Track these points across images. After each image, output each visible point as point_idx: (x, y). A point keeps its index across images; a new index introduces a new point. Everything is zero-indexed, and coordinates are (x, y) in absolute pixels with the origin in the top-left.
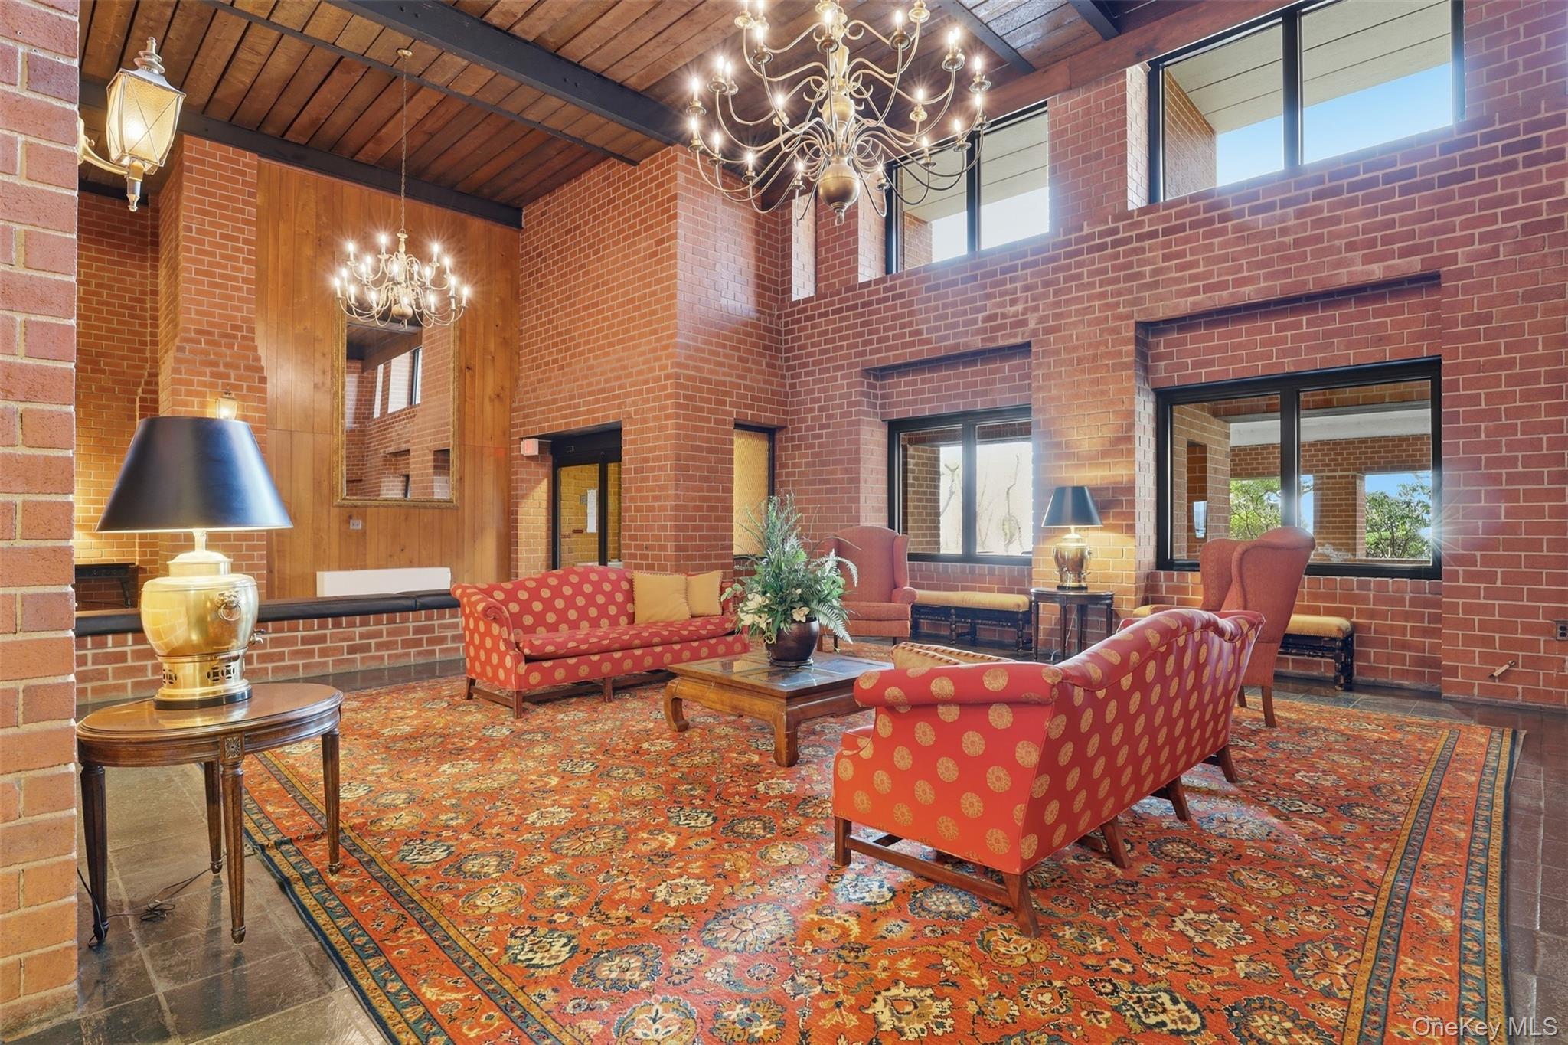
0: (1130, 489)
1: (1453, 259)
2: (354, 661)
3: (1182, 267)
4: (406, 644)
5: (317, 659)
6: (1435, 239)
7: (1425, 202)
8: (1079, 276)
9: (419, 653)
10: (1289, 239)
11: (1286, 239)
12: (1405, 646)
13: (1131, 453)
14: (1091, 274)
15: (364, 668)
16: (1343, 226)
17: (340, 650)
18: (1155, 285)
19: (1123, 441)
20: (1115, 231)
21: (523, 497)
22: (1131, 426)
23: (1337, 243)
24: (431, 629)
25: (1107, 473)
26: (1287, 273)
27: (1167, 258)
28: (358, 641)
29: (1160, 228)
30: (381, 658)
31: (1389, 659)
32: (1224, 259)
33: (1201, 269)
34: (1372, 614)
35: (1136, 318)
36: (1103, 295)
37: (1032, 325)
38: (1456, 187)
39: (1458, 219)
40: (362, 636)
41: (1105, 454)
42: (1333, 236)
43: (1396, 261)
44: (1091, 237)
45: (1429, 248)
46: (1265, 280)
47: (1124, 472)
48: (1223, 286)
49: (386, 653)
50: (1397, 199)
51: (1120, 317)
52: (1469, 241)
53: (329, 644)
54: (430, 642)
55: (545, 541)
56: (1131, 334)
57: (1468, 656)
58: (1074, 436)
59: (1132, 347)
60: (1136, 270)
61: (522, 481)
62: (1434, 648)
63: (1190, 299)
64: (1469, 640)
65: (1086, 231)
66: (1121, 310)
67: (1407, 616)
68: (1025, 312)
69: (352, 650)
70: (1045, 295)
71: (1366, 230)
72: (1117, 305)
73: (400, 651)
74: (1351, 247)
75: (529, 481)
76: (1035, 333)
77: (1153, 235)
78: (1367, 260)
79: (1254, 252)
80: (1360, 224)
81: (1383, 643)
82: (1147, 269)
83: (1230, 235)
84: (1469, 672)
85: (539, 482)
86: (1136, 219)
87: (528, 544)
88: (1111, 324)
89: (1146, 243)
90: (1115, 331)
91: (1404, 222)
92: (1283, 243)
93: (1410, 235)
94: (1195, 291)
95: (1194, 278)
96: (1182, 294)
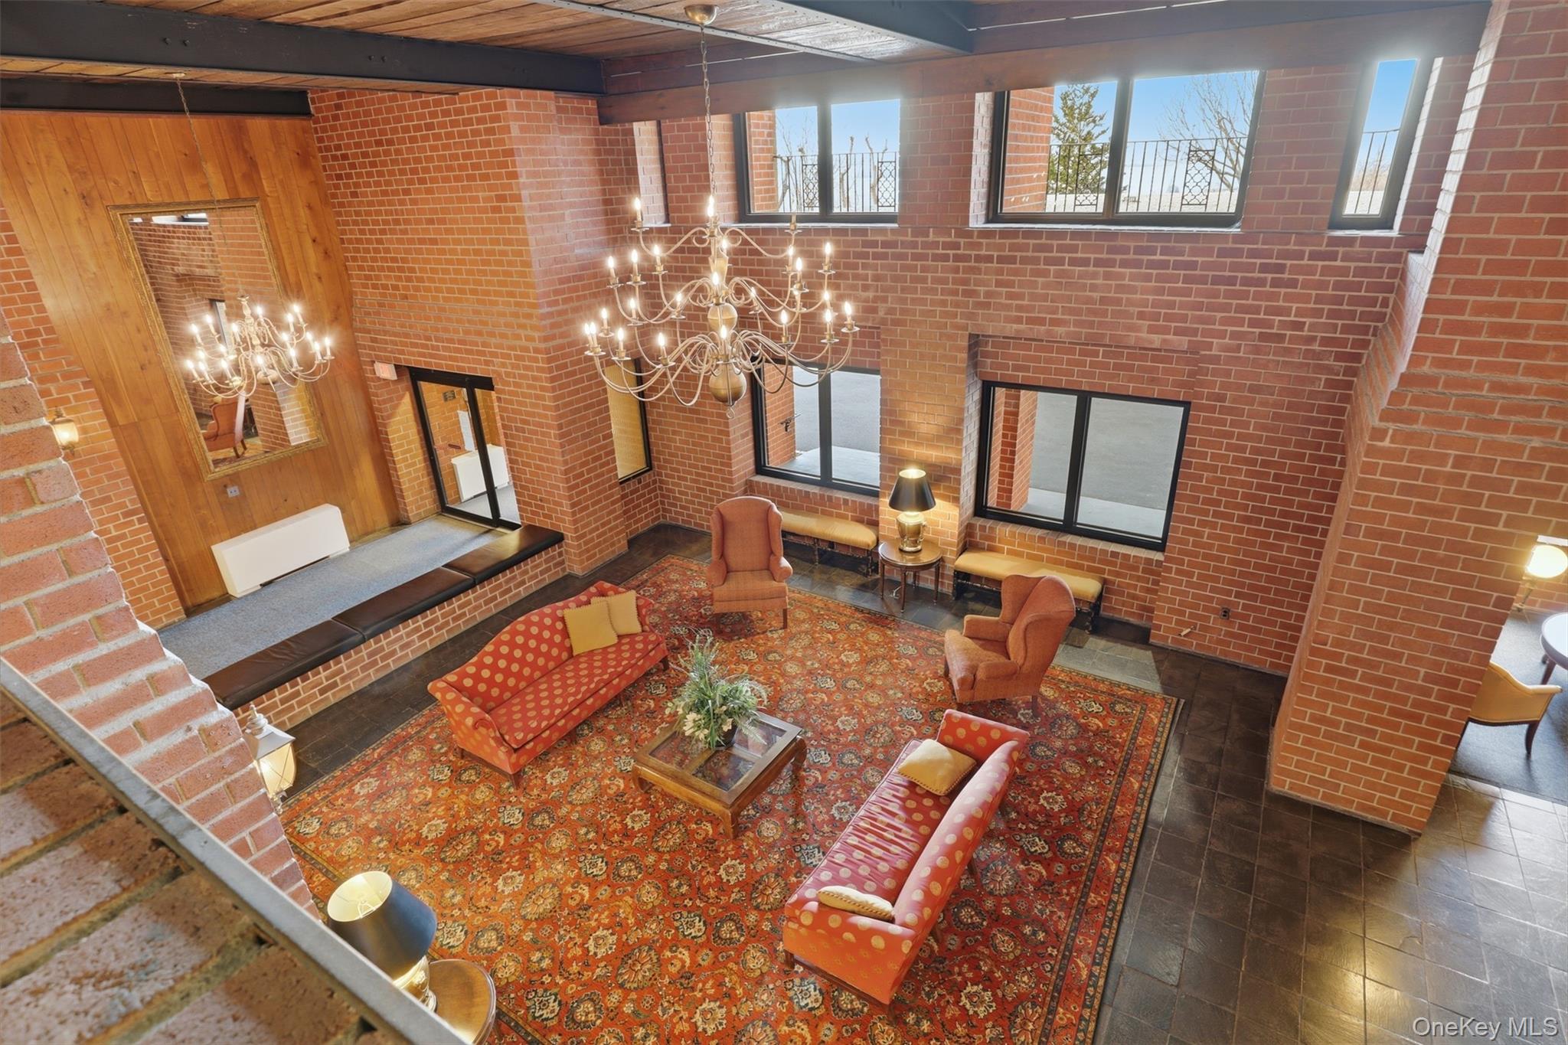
0: (957, 471)
1: (1210, 346)
2: (327, 698)
3: (1010, 296)
4: (364, 669)
5: (297, 710)
6: (1201, 327)
7: (1199, 293)
8: (924, 280)
9: (377, 671)
10: (1096, 295)
11: (1094, 295)
12: (1134, 597)
13: (959, 442)
14: (935, 280)
15: (337, 700)
16: (1138, 296)
17: (313, 696)
18: (987, 306)
19: (953, 433)
20: (956, 246)
21: (390, 417)
22: (961, 421)
23: (1131, 309)
24: (382, 649)
25: (939, 454)
26: (1091, 324)
27: (999, 284)
28: (325, 683)
29: (995, 254)
30: (348, 687)
31: (1124, 604)
32: (1045, 298)
33: (1026, 302)
34: (1118, 574)
35: (970, 330)
36: (944, 303)
37: (881, 314)
38: (1223, 288)
39: (1219, 315)
40: (327, 679)
41: (939, 438)
42: (1130, 302)
43: (1170, 337)
44: (935, 245)
45: (1195, 332)
46: (1075, 325)
47: (953, 456)
48: (1041, 321)
49: (351, 682)
50: (1180, 285)
51: (957, 327)
52: (1222, 335)
53: (303, 695)
54: (383, 659)
55: (420, 451)
56: (965, 343)
57: (1169, 620)
58: (915, 418)
59: (965, 355)
60: (972, 287)
61: (385, 402)
62: (1152, 601)
63: (1015, 326)
64: (1170, 610)
65: (931, 238)
66: (958, 320)
67: (1139, 579)
68: (876, 299)
69: (322, 692)
70: (893, 290)
71: (1155, 304)
72: (955, 316)
73: (361, 675)
74: (1142, 316)
75: (391, 400)
76: (884, 321)
77: (989, 259)
78: (1152, 330)
79: (1069, 299)
80: (1151, 298)
81: (1122, 594)
82: (982, 289)
83: (1051, 279)
84: (1167, 629)
85: (402, 397)
86: (975, 240)
87: (405, 460)
88: (949, 330)
89: (983, 265)
90: (950, 337)
91: (1182, 306)
92: (1091, 298)
93: (1184, 318)
94: (1019, 320)
95: (1020, 308)
96: (1008, 320)
